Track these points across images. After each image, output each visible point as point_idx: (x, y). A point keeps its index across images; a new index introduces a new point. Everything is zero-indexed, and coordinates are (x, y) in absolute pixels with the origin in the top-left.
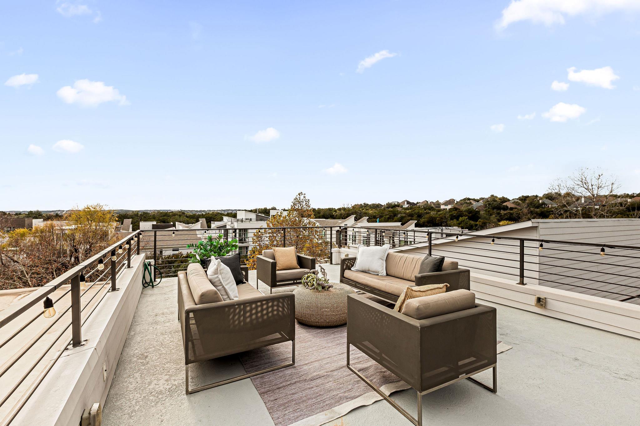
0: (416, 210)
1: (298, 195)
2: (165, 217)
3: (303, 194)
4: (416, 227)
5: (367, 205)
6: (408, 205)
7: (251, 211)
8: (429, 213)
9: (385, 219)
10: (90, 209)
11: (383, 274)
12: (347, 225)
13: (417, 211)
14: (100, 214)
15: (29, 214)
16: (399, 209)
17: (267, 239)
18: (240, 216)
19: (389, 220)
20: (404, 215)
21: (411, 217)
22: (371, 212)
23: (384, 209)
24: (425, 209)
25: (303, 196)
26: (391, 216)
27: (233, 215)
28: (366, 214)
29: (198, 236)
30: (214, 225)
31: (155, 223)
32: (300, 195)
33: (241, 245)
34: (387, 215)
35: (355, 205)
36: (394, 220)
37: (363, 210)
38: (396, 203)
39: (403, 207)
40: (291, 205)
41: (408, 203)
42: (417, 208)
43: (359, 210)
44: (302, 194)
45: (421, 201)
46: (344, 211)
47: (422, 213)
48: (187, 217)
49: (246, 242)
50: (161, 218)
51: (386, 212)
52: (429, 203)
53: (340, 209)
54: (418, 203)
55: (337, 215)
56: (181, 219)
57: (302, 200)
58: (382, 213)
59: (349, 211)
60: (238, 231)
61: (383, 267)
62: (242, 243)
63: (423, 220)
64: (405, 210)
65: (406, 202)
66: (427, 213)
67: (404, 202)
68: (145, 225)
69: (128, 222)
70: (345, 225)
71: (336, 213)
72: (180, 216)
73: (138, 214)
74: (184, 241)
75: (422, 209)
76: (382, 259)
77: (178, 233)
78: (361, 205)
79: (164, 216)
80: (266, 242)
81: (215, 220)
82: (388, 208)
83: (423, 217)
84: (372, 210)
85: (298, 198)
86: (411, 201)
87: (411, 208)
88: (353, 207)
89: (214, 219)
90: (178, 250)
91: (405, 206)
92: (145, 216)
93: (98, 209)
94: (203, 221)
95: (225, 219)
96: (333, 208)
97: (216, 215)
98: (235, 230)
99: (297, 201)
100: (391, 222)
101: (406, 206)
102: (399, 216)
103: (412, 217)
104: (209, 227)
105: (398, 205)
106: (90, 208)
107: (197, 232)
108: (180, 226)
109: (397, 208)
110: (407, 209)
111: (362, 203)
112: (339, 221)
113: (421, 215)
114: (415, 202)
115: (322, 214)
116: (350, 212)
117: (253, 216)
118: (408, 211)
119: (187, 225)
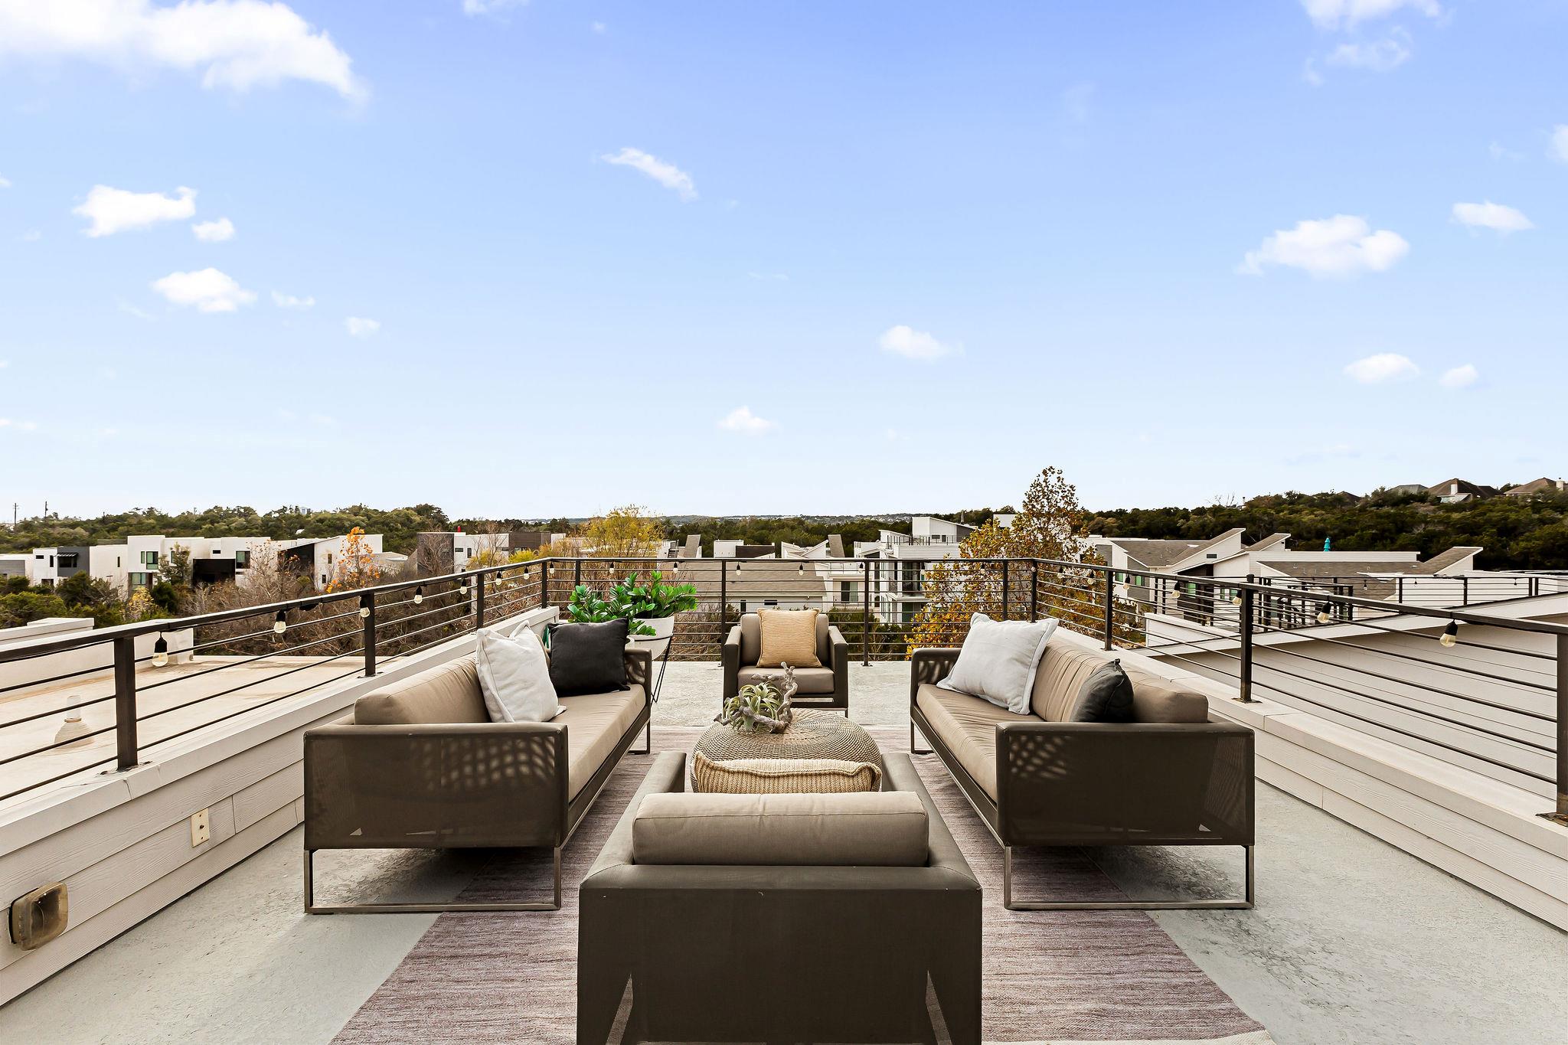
0: (1491, 511)
1: (1042, 475)
2: (764, 531)
3: (1056, 471)
4: (1476, 567)
5: (1301, 496)
6: (1463, 496)
7: (949, 518)
8: (1554, 523)
9: (1362, 539)
10: (618, 514)
11: (1019, 707)
12: (1214, 556)
13: (1495, 515)
14: (633, 525)
15: (551, 525)
16: (1423, 509)
17: (960, 587)
18: (921, 528)
19: (1379, 543)
20: (1441, 528)
21: (1467, 533)
22: (1309, 519)
23: (1363, 510)
24: (1536, 507)
25: (1056, 475)
26: (1384, 531)
27: (902, 526)
28: (1285, 525)
29: (818, 574)
30: (861, 549)
31: (741, 543)
32: (1046, 476)
33: (909, 598)
34: (1370, 527)
35: (1258, 499)
36: (1399, 542)
37: (1278, 512)
38: (1414, 492)
39: (1444, 500)
40: (1024, 502)
41: (1463, 486)
42: (1503, 503)
43: (1265, 513)
44: (1053, 473)
45: (1523, 483)
46: (1214, 516)
47: (1518, 520)
48: (807, 530)
49: (921, 594)
50: (756, 533)
51: (1366, 519)
52: (1559, 486)
53: (1200, 511)
54: (1507, 487)
55: (1189, 528)
56: (795, 535)
57: (1053, 486)
58: (1349, 522)
59: (1230, 515)
60: (900, 565)
61: (1024, 686)
62: (912, 594)
63: (1523, 544)
64: (1447, 512)
65: (1454, 488)
66: (1542, 522)
67: (1445, 487)
68: (724, 548)
69: (693, 539)
70: (1209, 556)
71: (1187, 521)
72: (793, 528)
73: (715, 523)
74: (787, 584)
75: (1524, 507)
76: (1023, 663)
77: (778, 567)
78: (1278, 497)
79: (763, 529)
80: (958, 594)
81: (864, 537)
82: (1378, 505)
83: (1522, 534)
84: (1312, 513)
85: (1041, 481)
86: (1478, 481)
87: (1474, 506)
88: (1249, 504)
89: (863, 535)
90: (776, 604)
91: (1451, 500)
92: (726, 529)
93: (632, 515)
94: (836, 539)
95: (885, 534)
96: (1177, 508)
97: (868, 527)
98: (896, 562)
99: (1039, 492)
100: (1384, 548)
101: (1455, 497)
102: (1419, 530)
103: (1473, 534)
104: (849, 553)
105: (1423, 496)
106: (619, 512)
107: (817, 566)
108: (788, 551)
109: (1415, 504)
110: (1458, 507)
111: (1282, 492)
112: (1191, 546)
113: (1515, 528)
114: (1497, 485)
115: (1142, 524)
116: (1234, 520)
117: (950, 529)
118: (1455, 516)
119: (802, 549)
